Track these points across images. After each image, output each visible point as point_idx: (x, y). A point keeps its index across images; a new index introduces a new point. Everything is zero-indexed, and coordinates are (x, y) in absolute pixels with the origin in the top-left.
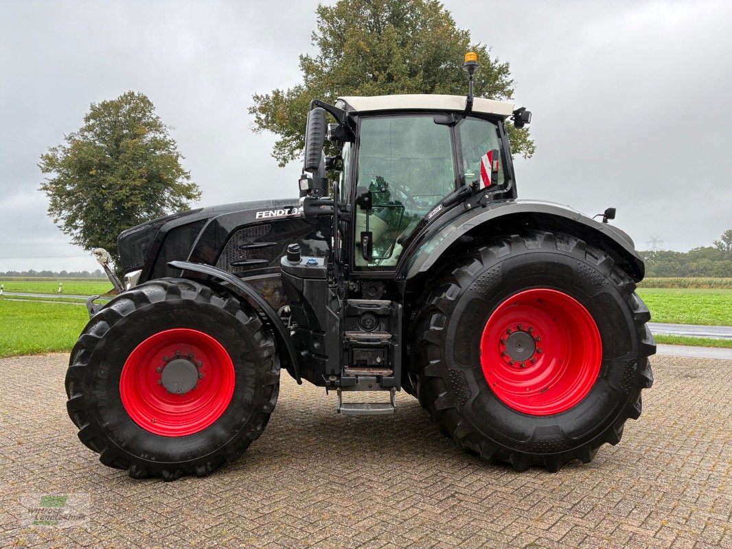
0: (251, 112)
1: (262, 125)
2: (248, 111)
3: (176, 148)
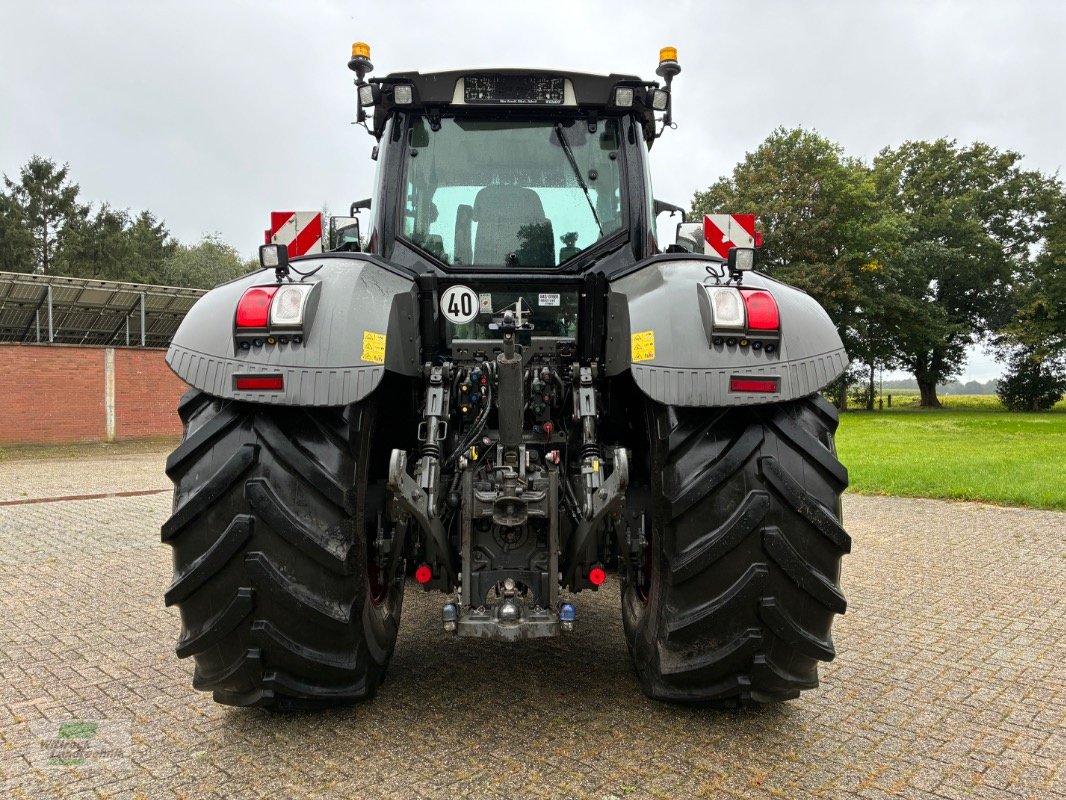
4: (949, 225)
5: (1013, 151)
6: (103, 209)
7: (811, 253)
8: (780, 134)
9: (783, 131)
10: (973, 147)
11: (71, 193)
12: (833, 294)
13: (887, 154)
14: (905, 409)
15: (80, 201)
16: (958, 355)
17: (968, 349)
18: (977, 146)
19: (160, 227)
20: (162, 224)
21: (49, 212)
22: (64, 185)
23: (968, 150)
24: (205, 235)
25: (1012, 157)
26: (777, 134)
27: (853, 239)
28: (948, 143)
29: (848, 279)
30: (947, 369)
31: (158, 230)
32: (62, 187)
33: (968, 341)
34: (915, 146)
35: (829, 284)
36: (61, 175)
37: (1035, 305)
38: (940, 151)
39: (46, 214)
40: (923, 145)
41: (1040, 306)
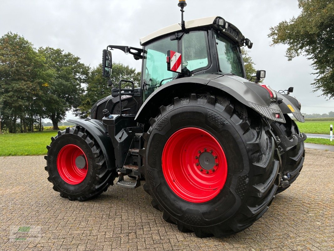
0: (269, 37)
1: (276, 42)
2: (268, 36)
3: (251, 60)
4: (65, 75)
5: (78, 57)
7: (25, 78)
8: (10, 33)
9: (11, 33)
10: (68, 53)
12: (33, 92)
13: (42, 49)
14: (48, 131)
16: (64, 114)
17: (67, 112)
18: (69, 53)
23: (66, 54)
25: (78, 58)
26: (9, 34)
27: (40, 75)
28: (61, 50)
29: (39, 88)
30: (61, 118)
33: (67, 110)
34: (50, 49)
35: (32, 89)
37: (87, 101)
38: (58, 52)
40: (53, 49)
41: (88, 101)
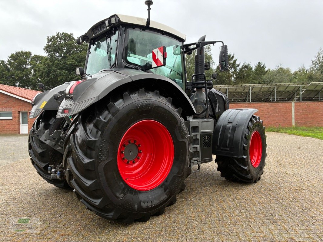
6: (244, 64)
11: (235, 61)
15: (237, 63)
19: (263, 66)
20: (264, 65)
21: (231, 67)
22: (234, 59)
24: (277, 66)
31: (263, 67)
32: (233, 60)
36: (233, 57)
39: (229, 68)
